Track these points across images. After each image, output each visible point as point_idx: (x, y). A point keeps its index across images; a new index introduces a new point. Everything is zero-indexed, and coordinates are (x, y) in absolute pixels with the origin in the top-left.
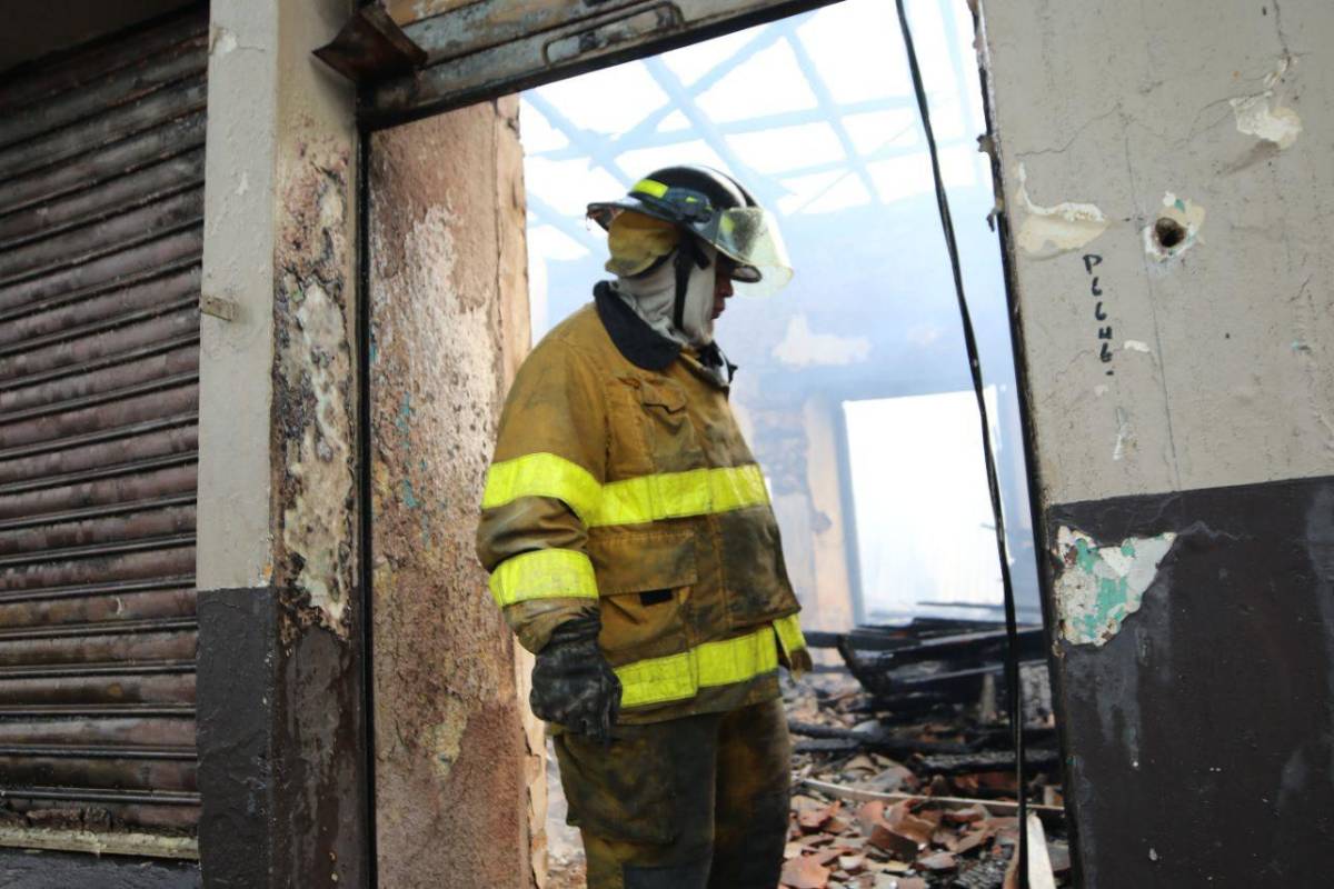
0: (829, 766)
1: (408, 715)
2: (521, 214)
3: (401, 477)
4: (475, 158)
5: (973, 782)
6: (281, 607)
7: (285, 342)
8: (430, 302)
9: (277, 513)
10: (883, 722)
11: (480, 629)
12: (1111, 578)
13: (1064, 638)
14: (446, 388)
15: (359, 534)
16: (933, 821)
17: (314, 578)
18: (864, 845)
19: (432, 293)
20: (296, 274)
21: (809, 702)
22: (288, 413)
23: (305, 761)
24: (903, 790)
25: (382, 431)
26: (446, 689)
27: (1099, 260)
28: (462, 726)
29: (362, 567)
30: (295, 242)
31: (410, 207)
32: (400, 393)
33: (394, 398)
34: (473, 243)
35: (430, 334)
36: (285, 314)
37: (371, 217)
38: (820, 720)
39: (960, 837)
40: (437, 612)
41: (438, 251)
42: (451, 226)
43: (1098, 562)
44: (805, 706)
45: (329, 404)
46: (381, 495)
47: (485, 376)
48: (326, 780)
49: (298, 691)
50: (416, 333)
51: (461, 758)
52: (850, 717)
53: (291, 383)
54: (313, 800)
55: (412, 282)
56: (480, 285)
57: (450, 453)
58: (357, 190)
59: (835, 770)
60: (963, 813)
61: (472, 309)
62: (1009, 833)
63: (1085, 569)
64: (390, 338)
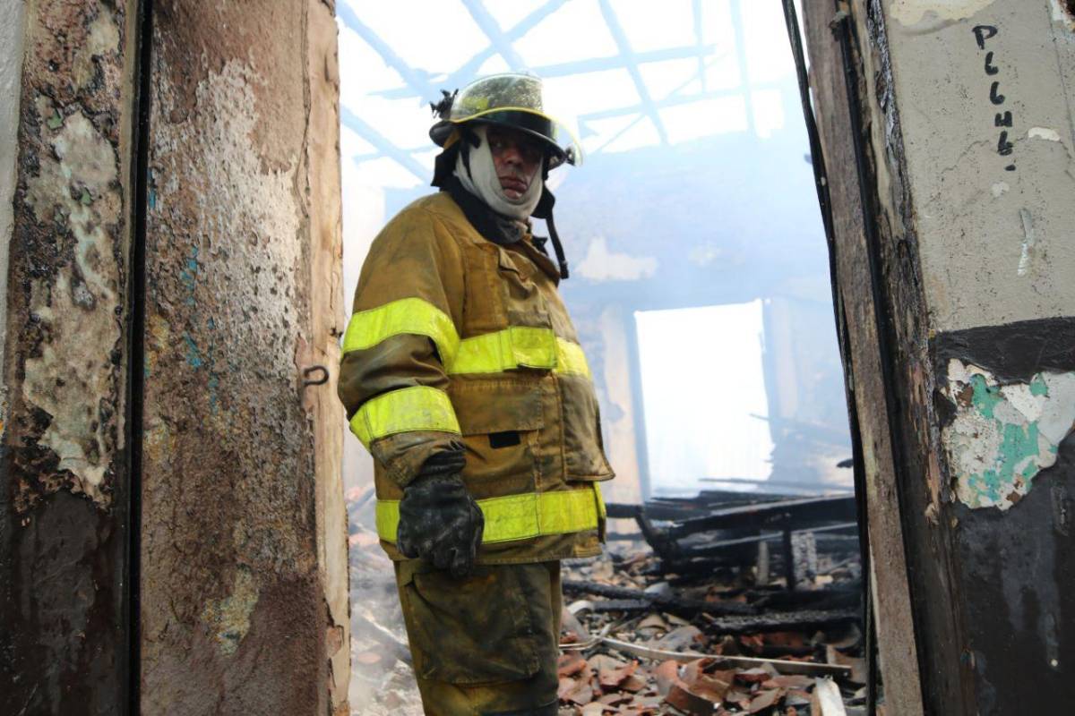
0: (624, 625)
1: (185, 589)
2: (333, 89)
3: (185, 334)
4: (284, 24)
5: (758, 641)
6: (17, 469)
7: (35, 169)
8: (226, 156)
9: (15, 360)
10: (672, 583)
11: (277, 499)
12: (1018, 424)
13: (957, 500)
14: (243, 247)
15: (127, 392)
16: (726, 681)
17: (65, 438)
18: (661, 704)
19: (229, 148)
20: (53, 97)
21: (606, 566)
22: (35, 251)
23: (45, 647)
24: (693, 648)
25: (162, 283)
26: (234, 560)
27: (993, 31)
28: (253, 600)
29: (129, 428)
30: (51, 62)
31: (204, 55)
32: (185, 245)
33: (178, 249)
34: (279, 107)
35: (225, 189)
36: (35, 138)
37: (155, 55)
38: (616, 582)
39: (753, 697)
40: (226, 481)
41: (237, 106)
42: (253, 84)
43: (1000, 403)
44: (602, 569)
45: (93, 246)
46: (158, 352)
47: (289, 241)
48: (74, 668)
49: (37, 566)
50: (208, 185)
51: (251, 633)
52: (641, 579)
53: (40, 217)
54: (55, 693)
55: (205, 133)
56: (285, 148)
57: (246, 315)
58: (138, 23)
59: (630, 628)
60: (753, 672)
61: (275, 172)
62: (799, 693)
63: (983, 412)
64: (175, 186)
